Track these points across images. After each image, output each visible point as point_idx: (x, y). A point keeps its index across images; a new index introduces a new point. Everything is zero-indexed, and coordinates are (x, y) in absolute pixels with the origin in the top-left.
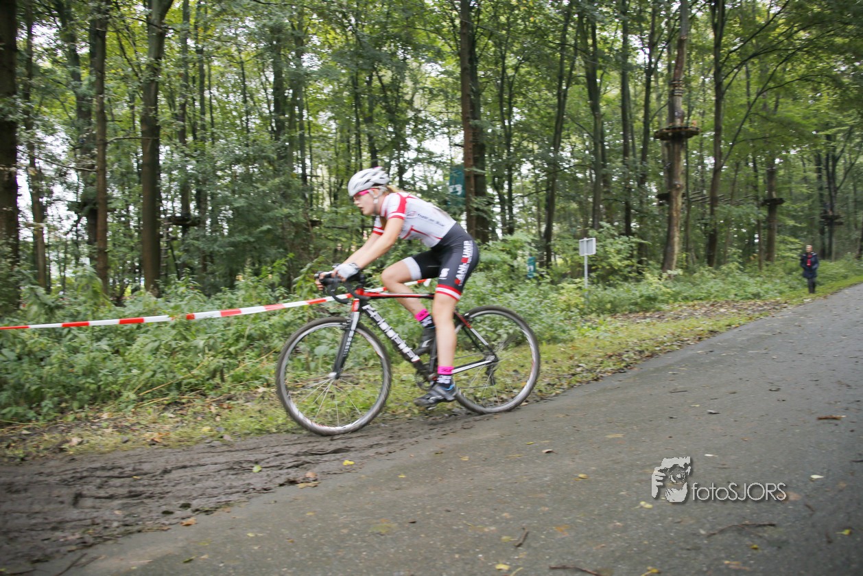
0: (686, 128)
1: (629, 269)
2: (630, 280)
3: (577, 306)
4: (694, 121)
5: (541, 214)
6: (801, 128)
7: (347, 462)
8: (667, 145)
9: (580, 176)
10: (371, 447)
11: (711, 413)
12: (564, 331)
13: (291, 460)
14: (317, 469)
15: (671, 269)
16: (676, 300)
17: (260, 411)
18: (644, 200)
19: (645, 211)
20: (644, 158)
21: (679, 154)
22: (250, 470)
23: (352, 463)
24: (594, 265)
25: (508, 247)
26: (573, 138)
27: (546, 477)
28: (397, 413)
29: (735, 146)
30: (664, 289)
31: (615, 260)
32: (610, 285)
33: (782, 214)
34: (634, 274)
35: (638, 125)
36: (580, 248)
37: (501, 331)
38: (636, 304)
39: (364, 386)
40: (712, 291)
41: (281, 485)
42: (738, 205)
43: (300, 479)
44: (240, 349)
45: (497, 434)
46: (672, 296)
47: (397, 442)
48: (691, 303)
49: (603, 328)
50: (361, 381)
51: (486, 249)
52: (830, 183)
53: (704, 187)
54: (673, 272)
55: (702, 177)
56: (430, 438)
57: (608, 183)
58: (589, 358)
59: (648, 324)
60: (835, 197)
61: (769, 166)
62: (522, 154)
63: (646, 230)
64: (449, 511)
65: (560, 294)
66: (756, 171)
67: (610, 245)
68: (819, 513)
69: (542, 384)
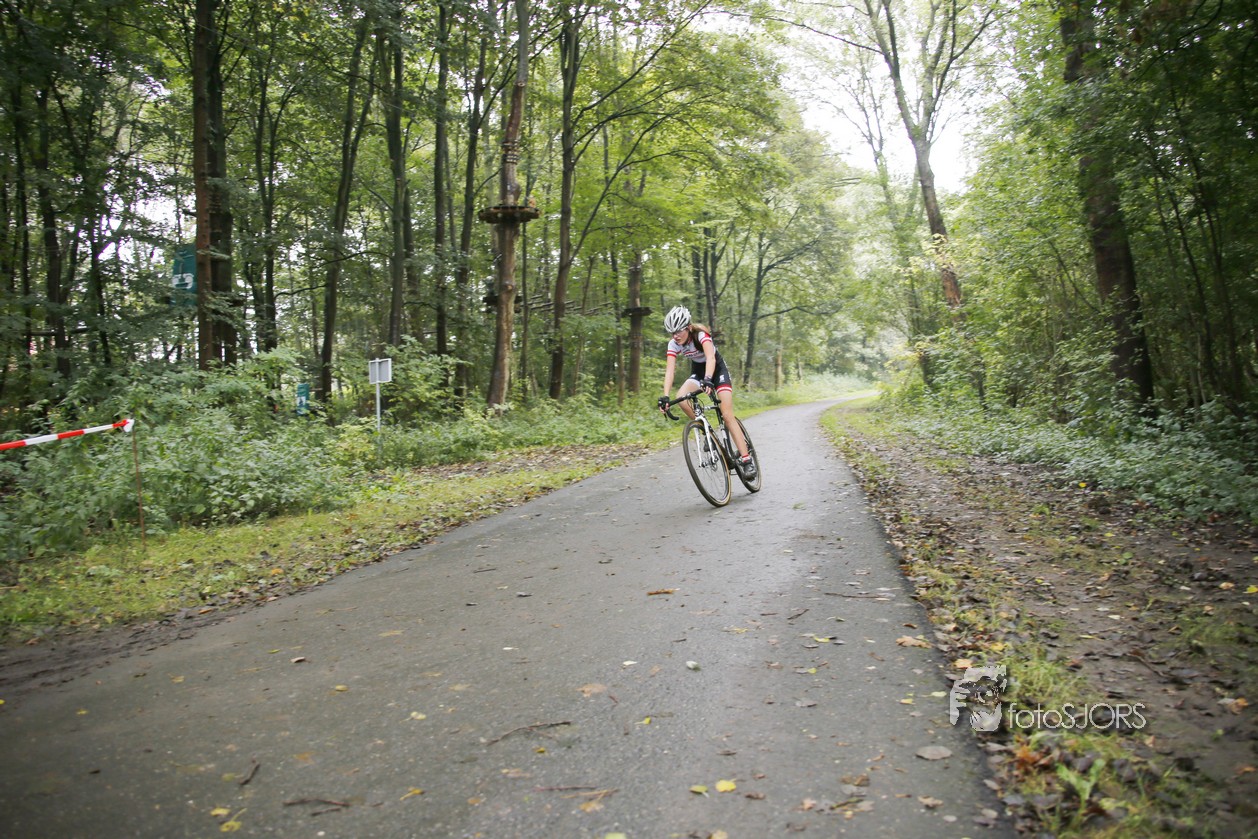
0: (521, 208)
1: (442, 402)
2: (443, 418)
3: (363, 456)
4: (537, 198)
5: (318, 319)
8: (497, 229)
9: (376, 266)
10: (36, 675)
11: (521, 596)
12: (340, 494)
15: (499, 403)
16: (506, 445)
18: (464, 305)
19: (465, 320)
20: (465, 246)
21: (511, 243)
24: (392, 397)
25: (262, 369)
26: (367, 211)
27: (291, 693)
28: (79, 624)
29: (590, 237)
30: (489, 430)
31: (423, 391)
32: (414, 426)
33: (649, 327)
34: (449, 410)
35: (459, 198)
38: (449, 452)
39: (26, 587)
40: (555, 433)
45: (228, 642)
46: (501, 439)
47: (77, 666)
48: (526, 450)
49: (398, 487)
50: (22, 580)
52: (708, 289)
53: (548, 288)
54: (503, 407)
55: (545, 274)
56: (128, 655)
57: (413, 280)
58: (372, 531)
59: (462, 480)
60: (715, 308)
61: (632, 264)
62: (290, 230)
63: (466, 346)
64: (150, 751)
65: (339, 439)
66: (615, 270)
67: (414, 369)
68: (622, 705)
69: (301, 570)
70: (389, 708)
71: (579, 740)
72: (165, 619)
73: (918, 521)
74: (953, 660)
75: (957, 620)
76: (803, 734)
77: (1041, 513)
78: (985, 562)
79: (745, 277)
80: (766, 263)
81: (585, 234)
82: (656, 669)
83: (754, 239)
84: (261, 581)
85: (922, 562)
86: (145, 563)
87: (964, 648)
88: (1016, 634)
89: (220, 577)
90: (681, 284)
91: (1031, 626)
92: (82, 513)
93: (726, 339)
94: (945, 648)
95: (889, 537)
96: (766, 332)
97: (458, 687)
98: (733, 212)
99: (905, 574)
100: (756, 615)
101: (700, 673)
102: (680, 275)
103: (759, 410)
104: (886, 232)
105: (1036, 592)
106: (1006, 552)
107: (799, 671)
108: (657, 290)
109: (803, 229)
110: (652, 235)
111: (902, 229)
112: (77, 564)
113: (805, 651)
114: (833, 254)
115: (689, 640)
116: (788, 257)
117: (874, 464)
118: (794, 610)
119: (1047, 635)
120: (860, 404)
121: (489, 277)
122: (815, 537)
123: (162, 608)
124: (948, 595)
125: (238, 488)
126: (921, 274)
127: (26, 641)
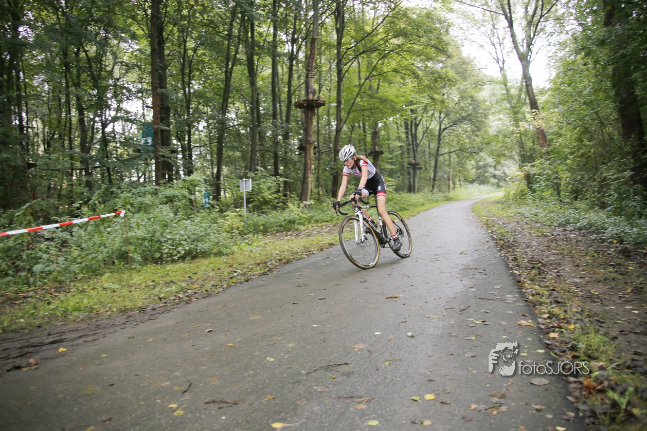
0: (316, 100)
1: (277, 201)
2: (278, 209)
3: (238, 228)
4: (324, 95)
5: (214, 159)
6: (393, 104)
7: (61, 350)
8: (304, 112)
9: (242, 132)
10: (80, 337)
11: (320, 299)
12: (227, 247)
13: (16, 352)
14: (38, 356)
15: (306, 201)
16: (310, 223)
18: (288, 151)
19: (288, 158)
20: (287, 121)
21: (311, 119)
23: (65, 350)
24: (251, 198)
25: (186, 185)
26: (238, 104)
27: (206, 347)
28: (100, 312)
29: (351, 114)
30: (301, 215)
31: (267, 195)
32: (263, 213)
33: (383, 161)
34: (281, 204)
35: (284, 96)
36: (240, 185)
37: (180, 248)
38: (281, 226)
39: (74, 294)
40: (335, 216)
41: (9, 370)
43: (24, 364)
45: (174, 322)
46: (307, 219)
47: (100, 333)
48: (320, 225)
49: (256, 244)
50: (72, 290)
51: (170, 187)
52: (413, 141)
53: (330, 142)
54: (308, 203)
55: (329, 134)
56: (125, 328)
57: (262, 138)
58: (243, 266)
59: (288, 240)
60: (417, 150)
61: (373, 128)
62: (199, 115)
63: (289, 172)
64: (137, 375)
65: (225, 220)
66: (365, 132)
67: (263, 184)
68: (374, 355)
69: (208, 286)
70: (256, 355)
71: (353, 372)
72: (142, 310)
73: (526, 260)
74: (548, 333)
75: (549, 312)
76: (469, 371)
77: (593, 256)
78: (563, 282)
79: (432, 134)
80: (443, 126)
81: (349, 113)
82: (391, 336)
83: (437, 114)
84: (189, 291)
85: (529, 282)
86: (131, 282)
87: (553, 327)
88: (581, 320)
89: (168, 289)
90: (399, 138)
91: (589, 316)
92: (100, 257)
93: (423, 167)
94: (543, 327)
95: (511, 269)
96: (443, 163)
97: (290, 345)
98: (426, 100)
99: (520, 288)
100: (443, 309)
101: (414, 339)
102: (398, 133)
103: (440, 203)
104: (507, 109)
105: (591, 298)
106: (574, 277)
107: (466, 338)
108: (386, 142)
109: (462, 109)
110: (384, 113)
111: (515, 107)
112: (98, 282)
113: (469, 328)
114: (478, 121)
115: (408, 322)
116: (455, 124)
117: (502, 231)
118: (463, 307)
119: (598, 321)
120: (494, 200)
121: (300, 137)
122: (472, 269)
123: (140, 304)
124: (544, 299)
125: (176, 245)
126: (526, 131)
127: (75, 321)
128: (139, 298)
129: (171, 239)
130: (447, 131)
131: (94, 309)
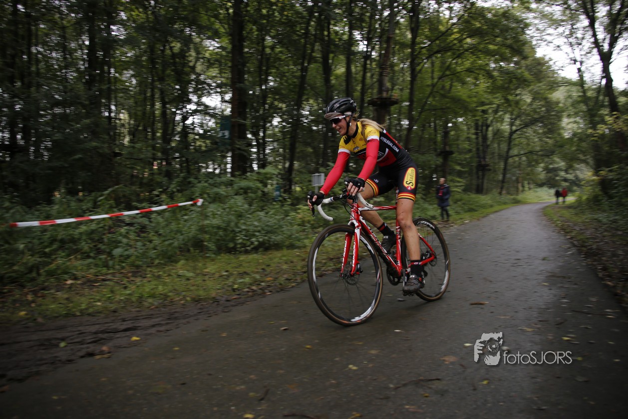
5: (286, 154)
6: (466, 104)
7: (135, 338)
8: (376, 110)
9: (315, 128)
10: (153, 326)
11: (400, 301)
12: (299, 240)
13: (90, 337)
14: (111, 344)
17: (67, 299)
21: (384, 117)
22: (57, 346)
23: (137, 339)
26: (311, 101)
27: (283, 347)
28: (175, 300)
29: (423, 114)
35: (357, 94)
36: (313, 180)
37: (254, 239)
39: (150, 279)
41: (82, 357)
42: (423, 154)
43: (97, 352)
44: (53, 250)
45: (248, 316)
47: (174, 323)
50: (148, 276)
51: (245, 179)
52: (483, 142)
55: (400, 133)
56: (198, 319)
60: (487, 152)
61: (443, 128)
64: (210, 375)
65: (297, 213)
66: (436, 131)
68: (469, 370)
69: (282, 279)
70: (336, 361)
71: (447, 391)
72: (215, 300)
73: (617, 271)
79: (502, 135)
80: (514, 128)
81: (421, 112)
84: (263, 284)
86: (205, 270)
89: (242, 280)
90: (468, 139)
92: (176, 244)
93: (492, 168)
95: (603, 279)
96: (513, 165)
97: (373, 352)
98: (499, 101)
99: (619, 302)
100: (536, 321)
102: (468, 134)
103: (508, 206)
104: (583, 112)
108: (456, 142)
109: (535, 110)
111: (592, 110)
112: (173, 269)
114: (551, 123)
116: (526, 125)
118: (558, 320)
122: (559, 277)
123: (214, 295)
125: (249, 236)
126: (603, 135)
127: (150, 307)
128: (213, 288)
129: (244, 229)
130: (518, 132)
131: (169, 296)
